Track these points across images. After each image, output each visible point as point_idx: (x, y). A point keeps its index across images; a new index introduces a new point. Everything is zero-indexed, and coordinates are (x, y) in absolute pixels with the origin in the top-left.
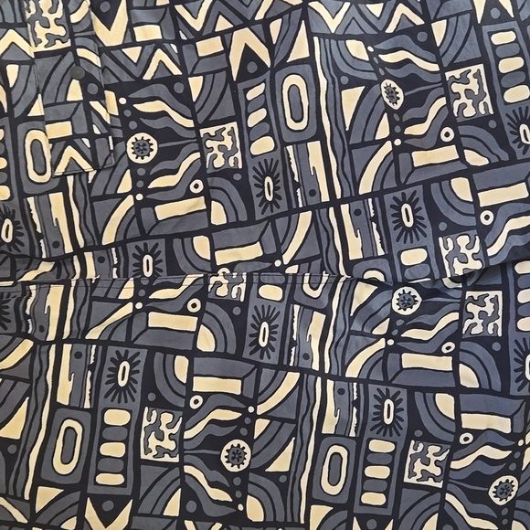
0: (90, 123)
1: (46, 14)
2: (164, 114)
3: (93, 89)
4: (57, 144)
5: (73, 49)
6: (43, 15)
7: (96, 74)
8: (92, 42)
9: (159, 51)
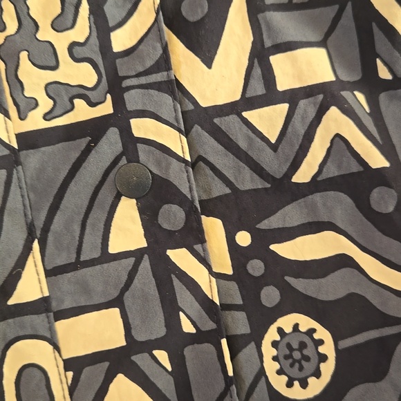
0: (171, 309)
1: (45, 34)
2: (343, 261)
3: (173, 216)
4: (87, 371)
5: (121, 118)
6: (41, 36)
7: (181, 179)
8: (167, 99)
9: (334, 111)
